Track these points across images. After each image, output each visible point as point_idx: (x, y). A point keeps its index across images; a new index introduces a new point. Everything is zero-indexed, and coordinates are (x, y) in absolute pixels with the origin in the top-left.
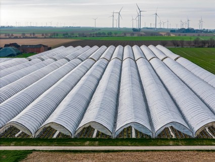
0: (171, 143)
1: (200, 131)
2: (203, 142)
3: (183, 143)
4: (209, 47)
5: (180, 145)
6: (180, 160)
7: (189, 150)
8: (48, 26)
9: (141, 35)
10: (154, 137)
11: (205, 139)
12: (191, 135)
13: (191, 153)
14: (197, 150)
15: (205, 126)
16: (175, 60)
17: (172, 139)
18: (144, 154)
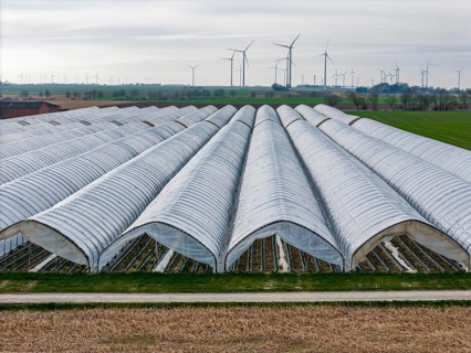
0: (270, 284)
1: (367, 250)
2: (372, 281)
3: (309, 284)
4: (436, 109)
5: (297, 291)
6: (278, 331)
7: (317, 303)
8: (89, 83)
9: (290, 96)
10: (220, 270)
11: (380, 274)
12: (338, 261)
13: (326, 311)
14: (346, 304)
15: (383, 234)
16: (351, 124)
17: (278, 276)
18: (164, 313)
